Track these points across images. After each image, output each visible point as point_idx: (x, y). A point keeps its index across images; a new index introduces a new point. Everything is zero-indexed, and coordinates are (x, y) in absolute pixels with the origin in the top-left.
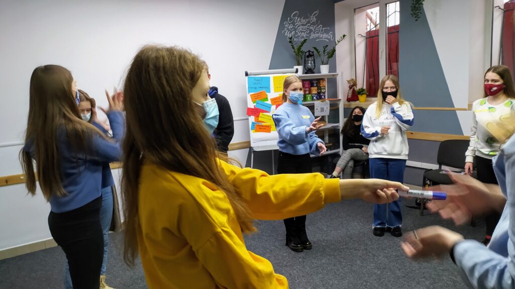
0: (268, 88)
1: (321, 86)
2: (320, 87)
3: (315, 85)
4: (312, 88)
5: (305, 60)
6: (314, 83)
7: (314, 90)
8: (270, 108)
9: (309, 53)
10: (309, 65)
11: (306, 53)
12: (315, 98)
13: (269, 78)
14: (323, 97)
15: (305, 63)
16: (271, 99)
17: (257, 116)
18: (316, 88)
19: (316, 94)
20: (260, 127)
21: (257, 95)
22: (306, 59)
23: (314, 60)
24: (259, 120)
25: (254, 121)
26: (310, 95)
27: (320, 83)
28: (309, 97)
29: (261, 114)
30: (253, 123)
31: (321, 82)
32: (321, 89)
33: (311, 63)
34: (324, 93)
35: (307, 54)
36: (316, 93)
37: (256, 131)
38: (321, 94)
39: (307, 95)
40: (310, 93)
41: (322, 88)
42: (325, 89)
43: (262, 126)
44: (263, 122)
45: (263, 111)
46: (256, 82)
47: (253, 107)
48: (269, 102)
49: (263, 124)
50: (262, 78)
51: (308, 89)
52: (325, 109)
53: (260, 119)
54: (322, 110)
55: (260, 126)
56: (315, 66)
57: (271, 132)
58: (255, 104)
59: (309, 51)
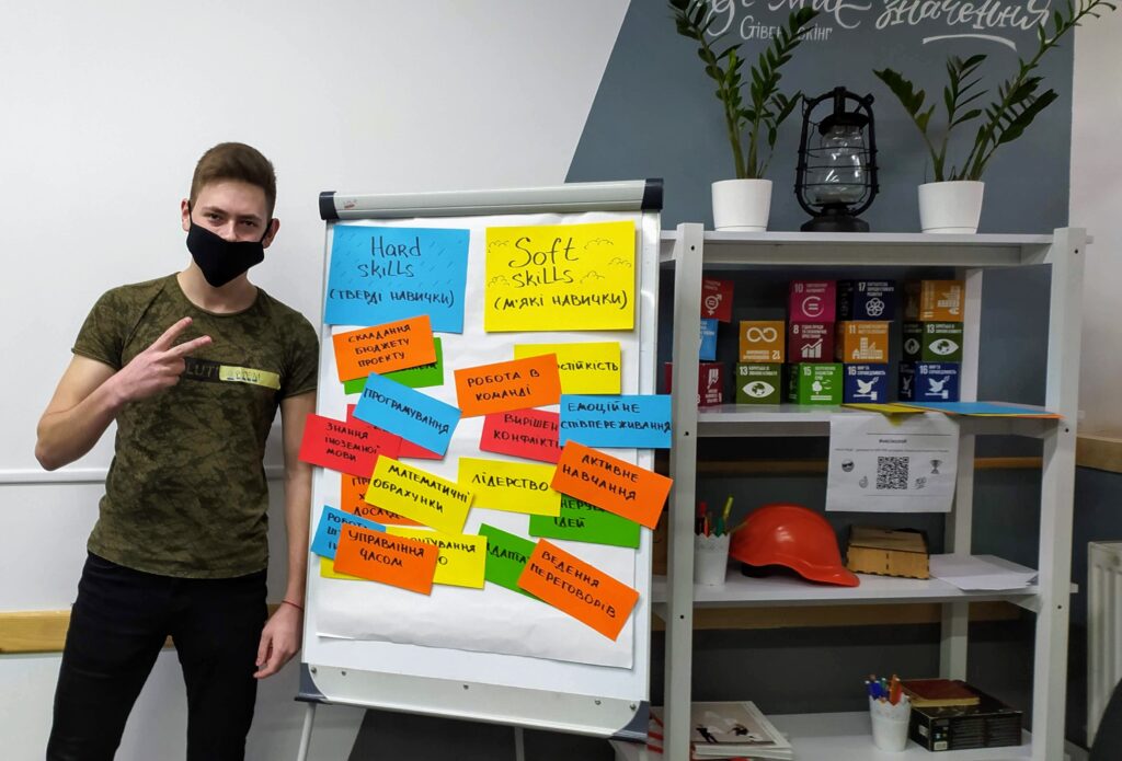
0: (449, 303)
1: (926, 316)
2: (922, 325)
3: (875, 307)
4: (851, 327)
5: (803, 151)
6: (865, 298)
7: (868, 343)
8: (446, 429)
9: (839, 107)
10: (830, 176)
11: (813, 103)
12: (865, 388)
13: (464, 235)
14: (936, 386)
15: (802, 167)
16: (458, 374)
17: (359, 474)
18: (882, 328)
19: (874, 366)
20: (371, 548)
21: (373, 342)
22: (815, 138)
23: (873, 150)
24: (368, 499)
25: (337, 505)
26: (830, 370)
27: (917, 297)
28: (819, 380)
29: (383, 463)
30: (330, 514)
31: (928, 294)
32: (923, 339)
33: (845, 168)
34: (954, 362)
35: (825, 110)
36: (879, 355)
37: (343, 568)
38: (923, 370)
39: (807, 370)
40: (833, 351)
41: (930, 329)
42: (958, 339)
43: (382, 541)
44: (394, 517)
45: (401, 448)
46: (382, 262)
47: (342, 417)
48: (446, 393)
49: (393, 530)
50: (418, 235)
51: (818, 331)
52: (918, 467)
53: (374, 496)
54: (894, 472)
55: (369, 539)
56: (875, 188)
57: (436, 590)
58: (355, 398)
59: (840, 94)
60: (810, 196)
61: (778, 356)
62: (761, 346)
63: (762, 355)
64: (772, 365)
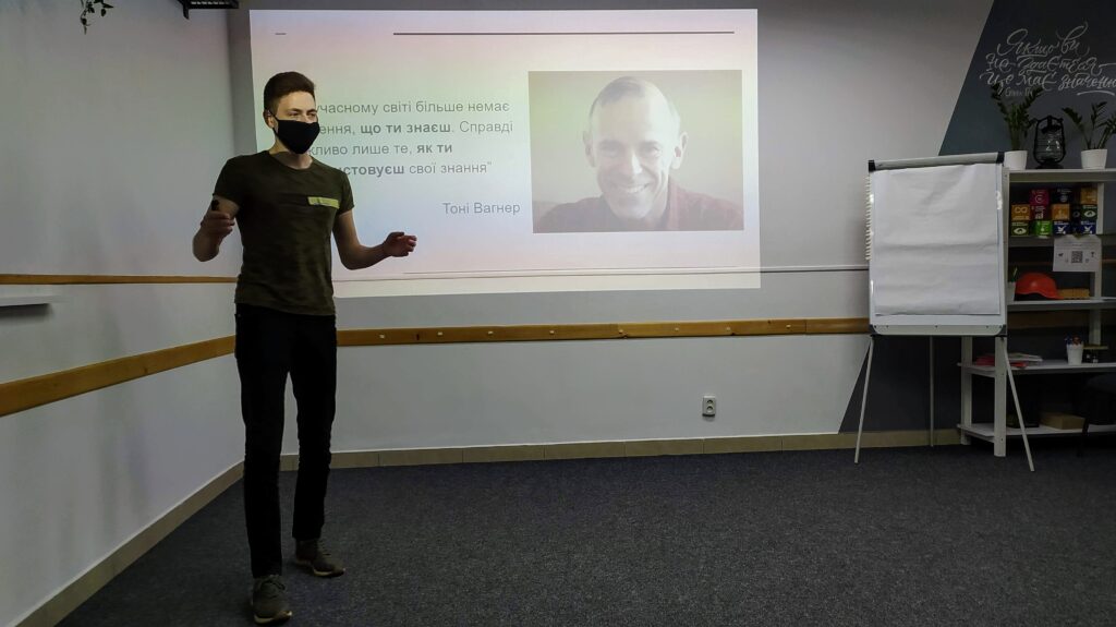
1: (1083, 202)
2: (1081, 205)
3: (1064, 199)
4: (1055, 207)
5: (1036, 140)
6: (1060, 195)
7: (1061, 212)
9: (1050, 122)
10: (1048, 149)
12: (1061, 229)
14: (1087, 229)
15: (1036, 146)
18: (1067, 206)
19: (1064, 221)
22: (1041, 136)
23: (1063, 139)
26: (1047, 223)
27: (1079, 194)
28: (1043, 227)
31: (1083, 193)
32: (1082, 211)
33: (1053, 146)
34: (1094, 220)
35: (1044, 124)
36: (1066, 217)
38: (1082, 223)
39: (1039, 223)
40: (1048, 215)
41: (1085, 207)
42: (1095, 211)
51: (1042, 208)
52: (1087, 255)
54: (1077, 257)
56: (1065, 153)
59: (1050, 118)
60: (1039, 156)
61: (1027, 218)
62: (1022, 214)
63: (1022, 218)
64: (1026, 221)
